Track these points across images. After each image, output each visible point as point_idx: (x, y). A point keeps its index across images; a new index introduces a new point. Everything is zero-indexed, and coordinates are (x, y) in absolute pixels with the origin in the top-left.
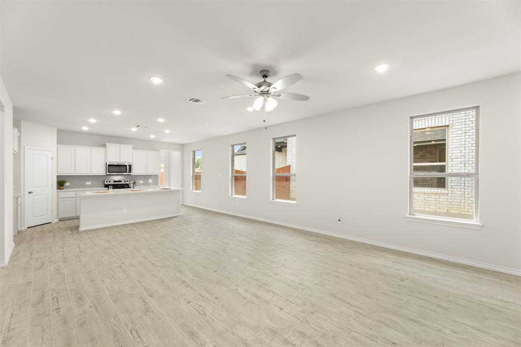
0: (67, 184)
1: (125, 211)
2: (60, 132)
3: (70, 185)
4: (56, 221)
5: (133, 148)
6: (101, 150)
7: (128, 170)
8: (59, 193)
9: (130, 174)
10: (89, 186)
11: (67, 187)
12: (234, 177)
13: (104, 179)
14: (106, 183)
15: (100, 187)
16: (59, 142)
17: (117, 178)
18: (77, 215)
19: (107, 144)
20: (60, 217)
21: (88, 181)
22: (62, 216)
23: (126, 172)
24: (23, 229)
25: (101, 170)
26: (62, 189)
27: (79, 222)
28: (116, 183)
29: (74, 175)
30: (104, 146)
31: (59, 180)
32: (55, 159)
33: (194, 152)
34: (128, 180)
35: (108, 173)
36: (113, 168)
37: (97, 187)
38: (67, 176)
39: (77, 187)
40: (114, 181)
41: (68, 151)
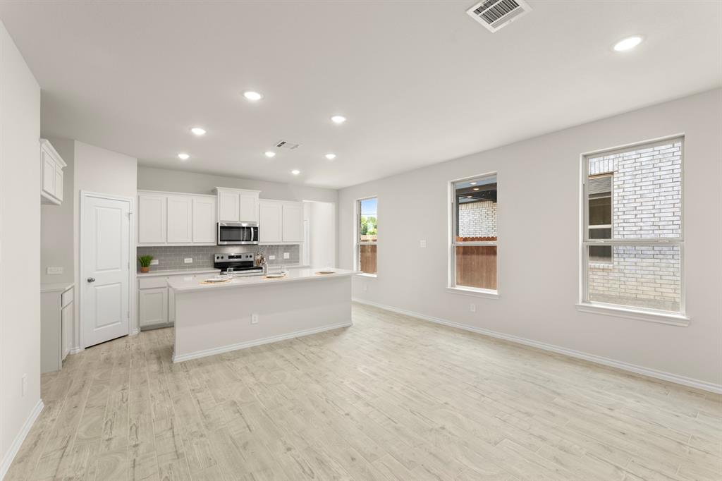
0: (155, 262)
1: (256, 318)
2: (142, 166)
3: (159, 265)
4: (136, 331)
5: (261, 197)
6: (209, 200)
7: (252, 236)
8: (141, 280)
9: (255, 243)
10: (190, 266)
11: (155, 268)
12: (455, 249)
13: (213, 253)
14: (216, 260)
15: (207, 266)
16: (140, 186)
17: (234, 251)
18: (171, 320)
19: (220, 190)
20: (141, 325)
21: (188, 256)
22: (146, 322)
23: (250, 240)
24: (78, 350)
25: (208, 237)
26: (147, 272)
27: (173, 335)
28: (232, 260)
29: (166, 245)
30: (214, 192)
31: (142, 255)
32: (134, 217)
33: (360, 203)
34: (252, 255)
35: (219, 243)
36: (228, 232)
37: (203, 266)
38: (155, 247)
39: (170, 268)
40: (230, 257)
41: (157, 200)
